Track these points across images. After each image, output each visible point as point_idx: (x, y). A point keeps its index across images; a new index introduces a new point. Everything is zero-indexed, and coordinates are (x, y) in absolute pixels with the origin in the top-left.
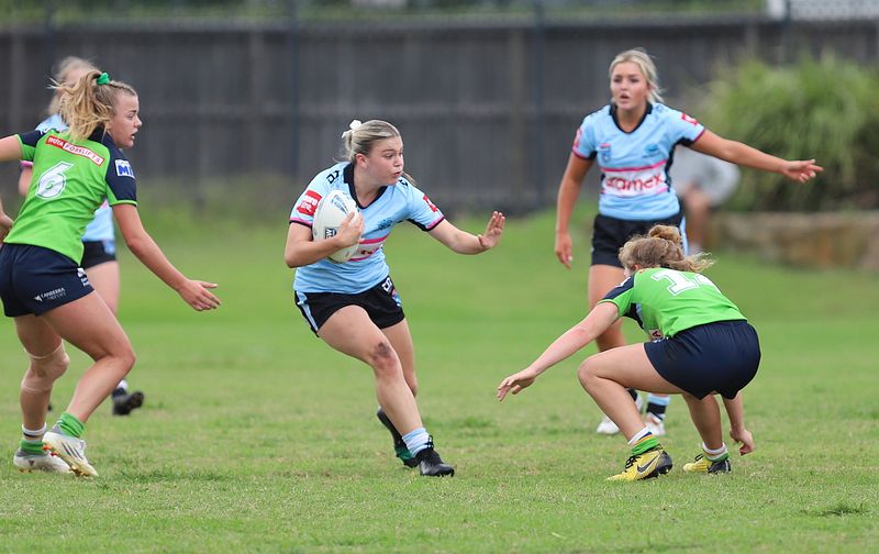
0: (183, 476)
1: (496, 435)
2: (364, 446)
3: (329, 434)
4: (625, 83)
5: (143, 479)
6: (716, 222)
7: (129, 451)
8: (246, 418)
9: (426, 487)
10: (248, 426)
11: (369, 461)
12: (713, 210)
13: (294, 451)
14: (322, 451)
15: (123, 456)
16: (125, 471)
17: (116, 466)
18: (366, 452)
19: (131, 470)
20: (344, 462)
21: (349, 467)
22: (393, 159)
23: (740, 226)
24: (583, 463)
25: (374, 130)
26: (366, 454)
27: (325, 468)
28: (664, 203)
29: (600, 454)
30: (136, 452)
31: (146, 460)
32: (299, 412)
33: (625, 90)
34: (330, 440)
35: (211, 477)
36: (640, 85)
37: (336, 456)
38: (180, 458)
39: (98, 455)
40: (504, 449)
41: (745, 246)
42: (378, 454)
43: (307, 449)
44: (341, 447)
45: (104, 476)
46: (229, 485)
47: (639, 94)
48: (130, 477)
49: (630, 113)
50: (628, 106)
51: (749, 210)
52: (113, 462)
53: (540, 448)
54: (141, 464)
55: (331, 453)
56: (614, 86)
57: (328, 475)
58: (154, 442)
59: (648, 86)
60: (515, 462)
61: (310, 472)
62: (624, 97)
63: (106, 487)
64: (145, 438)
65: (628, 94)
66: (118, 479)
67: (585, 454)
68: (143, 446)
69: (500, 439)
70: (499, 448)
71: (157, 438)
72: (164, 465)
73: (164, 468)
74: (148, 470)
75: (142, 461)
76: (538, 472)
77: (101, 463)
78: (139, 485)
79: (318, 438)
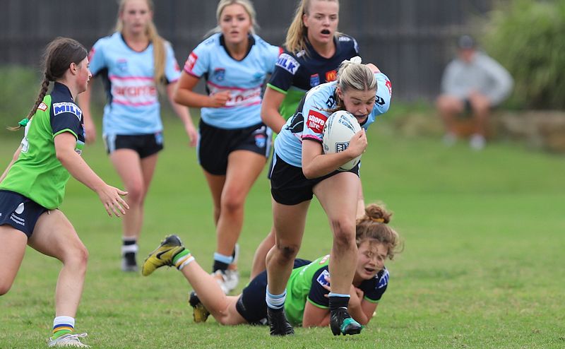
4: (235, 22)
6: (495, 119)
15: (43, 299)
17: (37, 306)
19: (49, 309)
23: (513, 121)
33: (236, 27)
35: (110, 315)
36: (246, 23)
39: (24, 298)
41: (517, 137)
45: (28, 314)
47: (245, 29)
48: (48, 315)
49: (237, 45)
51: (521, 109)
52: (35, 303)
62: (235, 32)
63: (30, 322)
66: (39, 316)
77: (26, 304)
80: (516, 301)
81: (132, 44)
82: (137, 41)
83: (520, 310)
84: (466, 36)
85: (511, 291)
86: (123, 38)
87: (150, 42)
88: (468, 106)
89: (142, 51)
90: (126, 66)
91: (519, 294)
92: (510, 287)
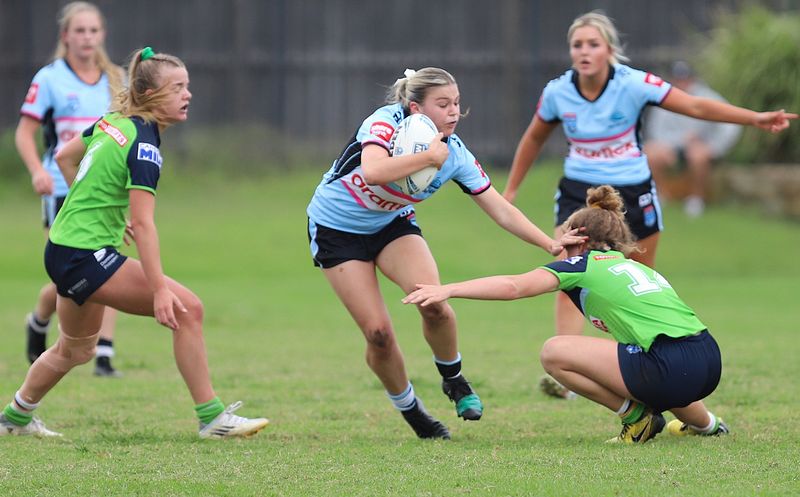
0: (166, 438)
1: (490, 396)
2: (353, 407)
3: (317, 395)
4: (585, 49)
5: (123, 441)
6: (717, 175)
7: (109, 412)
8: (231, 378)
9: (418, 450)
10: (233, 387)
11: (359, 422)
12: (714, 162)
13: (281, 413)
14: (309, 412)
15: (104, 417)
16: (105, 433)
17: (95, 427)
18: (355, 413)
19: (112, 432)
20: (332, 423)
21: (338, 429)
22: (447, 109)
23: (743, 179)
24: (580, 425)
25: (429, 77)
26: (355, 416)
27: (312, 431)
28: (636, 168)
29: (598, 416)
30: (117, 413)
31: (126, 422)
32: (286, 372)
33: (585, 55)
34: (318, 401)
36: (601, 50)
37: (324, 417)
38: (162, 420)
39: (77, 417)
40: (498, 411)
41: (748, 200)
42: (368, 415)
43: (294, 411)
44: (328, 409)
45: (83, 439)
46: (213, 448)
47: (600, 59)
48: (110, 440)
49: (591, 78)
50: (590, 71)
51: (752, 161)
52: (92, 424)
53: (535, 409)
54: (122, 426)
55: (319, 415)
56: (573, 51)
57: (315, 438)
58: (136, 404)
59: (610, 50)
60: (510, 424)
61: (296, 435)
62: (585, 62)
63: (85, 450)
64: (126, 399)
65: (588, 59)
66: (97, 441)
67: (582, 416)
68: (123, 407)
69: (494, 400)
70: (493, 410)
71: (138, 399)
72: (145, 426)
73: (146, 430)
74: (129, 433)
75: (123, 423)
76: (534, 435)
77: (80, 425)
78: (119, 448)
79: (307, 399)
80: (747, 423)
81: (81, 74)
82: (86, 70)
83: (752, 436)
84: (680, 63)
85: (739, 409)
86: (68, 65)
87: (102, 72)
88: (682, 157)
89: (95, 83)
90: (78, 103)
91: (750, 414)
92: (739, 404)
